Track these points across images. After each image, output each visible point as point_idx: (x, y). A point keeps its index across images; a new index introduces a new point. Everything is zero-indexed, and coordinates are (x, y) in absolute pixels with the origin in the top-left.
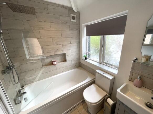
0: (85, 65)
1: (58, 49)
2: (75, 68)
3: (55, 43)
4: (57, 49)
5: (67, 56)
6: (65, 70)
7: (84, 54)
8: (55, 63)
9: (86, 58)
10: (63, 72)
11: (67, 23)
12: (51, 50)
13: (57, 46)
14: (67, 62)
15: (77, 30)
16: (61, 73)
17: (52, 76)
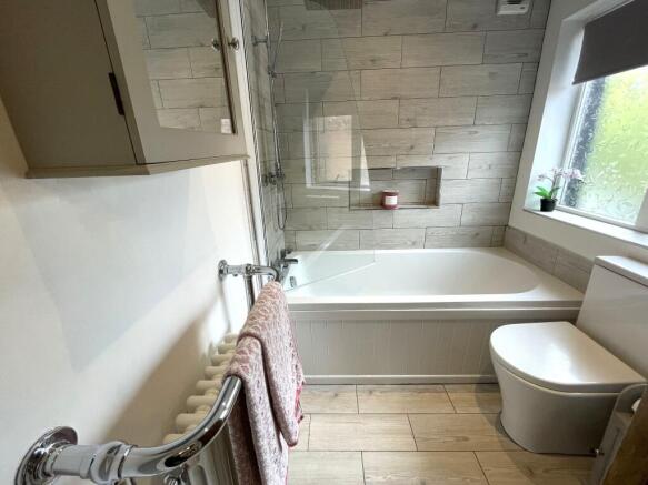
0: (533, 238)
1: (412, 148)
2: (473, 246)
3: (408, 120)
4: (409, 145)
5: (443, 183)
6: (425, 242)
7: (541, 184)
8: (393, 201)
9: (547, 204)
10: (414, 245)
11: (475, 26)
12: (387, 145)
13: (414, 133)
14: (441, 207)
15: (526, 55)
16: (404, 245)
17: (372, 247)
